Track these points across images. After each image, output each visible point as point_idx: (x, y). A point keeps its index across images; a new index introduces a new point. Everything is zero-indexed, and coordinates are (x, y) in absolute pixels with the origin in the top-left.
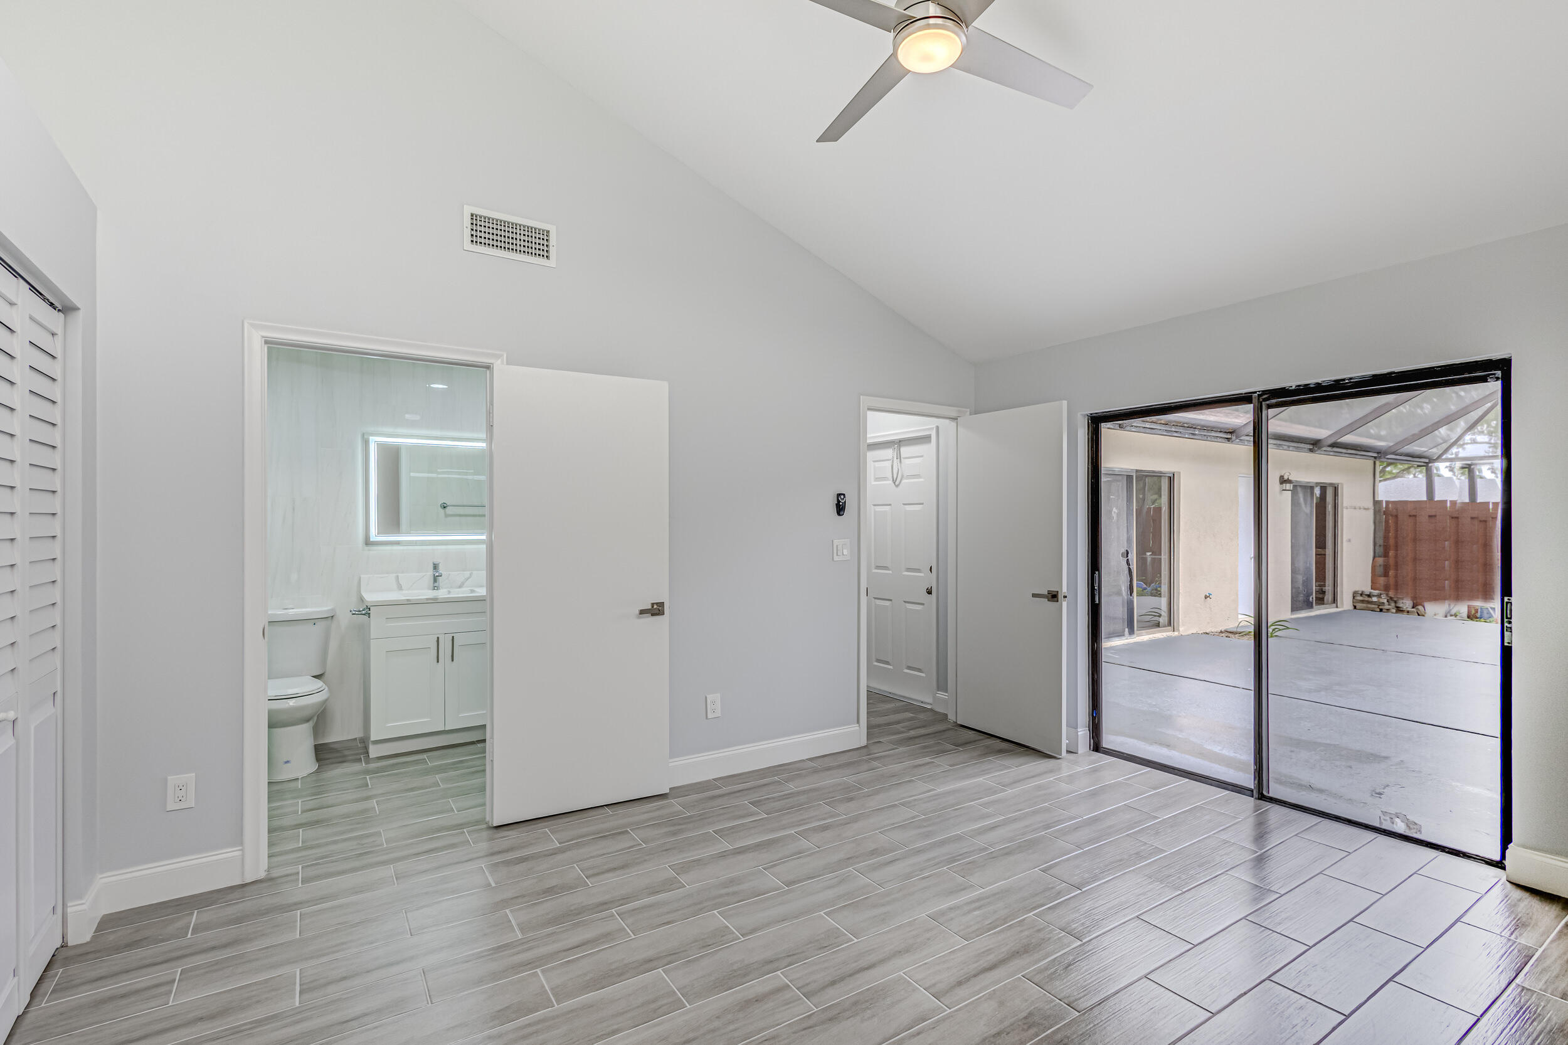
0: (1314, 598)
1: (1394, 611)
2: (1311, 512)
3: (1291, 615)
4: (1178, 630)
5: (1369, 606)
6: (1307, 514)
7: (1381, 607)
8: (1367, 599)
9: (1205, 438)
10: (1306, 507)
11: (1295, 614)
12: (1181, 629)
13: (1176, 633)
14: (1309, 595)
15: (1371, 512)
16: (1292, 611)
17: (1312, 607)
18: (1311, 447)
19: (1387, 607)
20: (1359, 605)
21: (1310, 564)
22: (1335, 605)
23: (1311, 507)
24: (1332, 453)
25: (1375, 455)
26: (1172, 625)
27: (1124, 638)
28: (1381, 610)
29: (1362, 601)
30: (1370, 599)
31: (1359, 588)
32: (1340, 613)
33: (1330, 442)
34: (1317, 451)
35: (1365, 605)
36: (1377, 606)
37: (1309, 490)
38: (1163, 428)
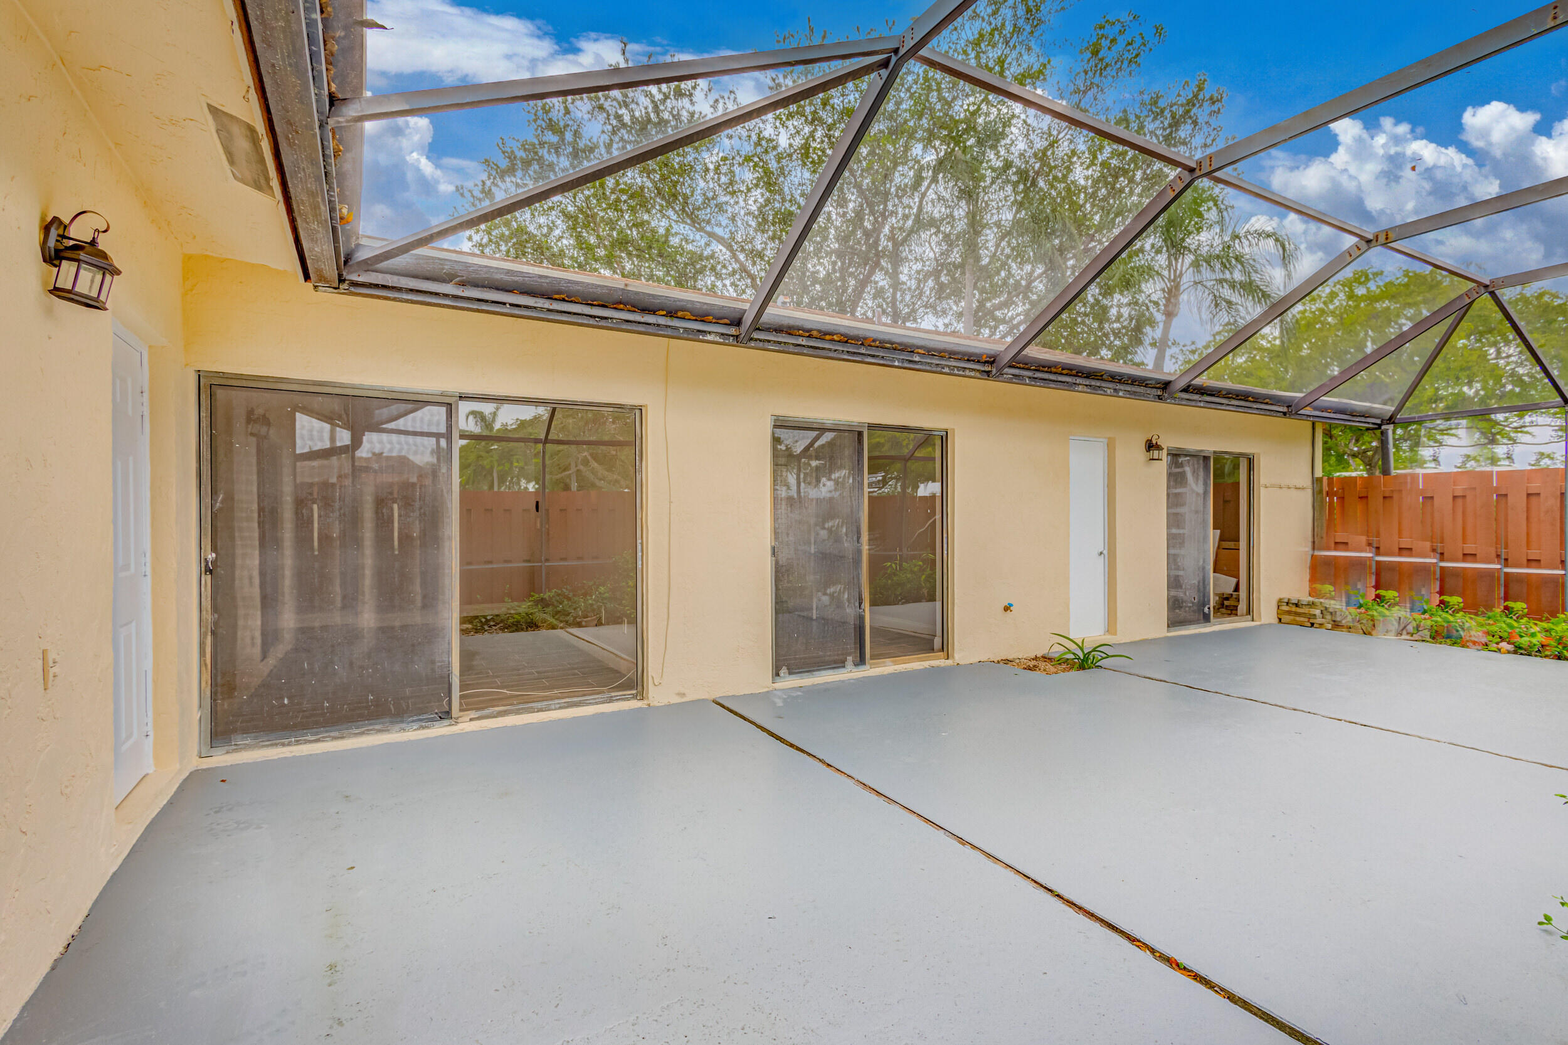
0: (1212, 609)
1: (1330, 626)
2: (1206, 493)
3: (1168, 631)
4: (953, 657)
5: (1298, 619)
6: (1198, 494)
7: (1312, 621)
8: (1294, 609)
9: (938, 370)
10: (1197, 484)
11: (1180, 630)
12: (957, 656)
13: (949, 662)
14: (1204, 603)
15: (1309, 493)
16: (1168, 626)
17: (1206, 618)
18: (1159, 393)
19: (1319, 620)
20: (1285, 618)
21: (1204, 562)
22: (1249, 617)
23: (1206, 484)
24: (1202, 404)
25: (1285, 409)
26: (945, 649)
27: (842, 670)
28: (1312, 625)
29: (1289, 613)
30: (1299, 610)
31: (1286, 595)
32: (1255, 627)
33: (1182, 384)
34: (1168, 398)
35: (1292, 617)
36: (1306, 620)
37: (1201, 461)
38: (841, 348)
